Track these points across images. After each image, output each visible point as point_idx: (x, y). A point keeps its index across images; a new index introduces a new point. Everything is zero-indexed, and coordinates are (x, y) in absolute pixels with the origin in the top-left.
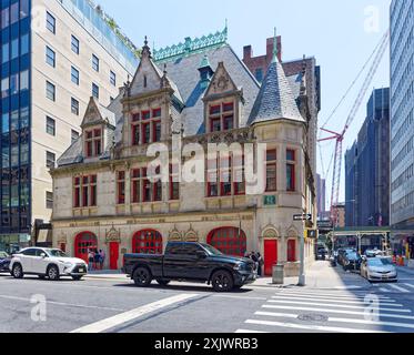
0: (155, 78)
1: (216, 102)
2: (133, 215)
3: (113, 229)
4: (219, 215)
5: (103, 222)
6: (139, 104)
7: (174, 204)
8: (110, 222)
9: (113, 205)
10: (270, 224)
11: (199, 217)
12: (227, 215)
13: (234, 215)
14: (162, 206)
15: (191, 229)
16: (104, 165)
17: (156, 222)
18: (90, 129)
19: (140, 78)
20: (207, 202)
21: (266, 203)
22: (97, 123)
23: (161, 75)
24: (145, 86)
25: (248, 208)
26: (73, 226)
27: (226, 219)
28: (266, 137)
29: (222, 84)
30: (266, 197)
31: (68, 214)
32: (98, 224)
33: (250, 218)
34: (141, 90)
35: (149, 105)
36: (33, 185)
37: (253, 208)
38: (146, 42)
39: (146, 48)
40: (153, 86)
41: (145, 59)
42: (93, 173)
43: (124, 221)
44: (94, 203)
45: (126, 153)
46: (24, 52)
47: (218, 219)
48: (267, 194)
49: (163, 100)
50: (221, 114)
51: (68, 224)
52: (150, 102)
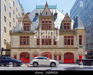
0: (50, 13)
1: (65, 22)
2: (42, 48)
3: (36, 52)
4: (67, 49)
5: (31, 50)
8: (35, 50)
9: (36, 45)
10: (81, 52)
11: (62, 50)
13: (72, 49)
15: (60, 53)
17: (50, 50)
18: (25, 23)
19: (45, 12)
20: (64, 46)
21: (80, 47)
24: (47, 14)
25: (75, 48)
26: (20, 50)
27: (69, 51)
28: (80, 32)
29: (67, 18)
30: (80, 46)
31: (18, 47)
32: (30, 50)
33: (75, 50)
34: (45, 15)
35: (48, 20)
37: (77, 48)
38: (47, 3)
39: (47, 4)
42: (28, 36)
43: (40, 50)
47: (67, 50)
48: (80, 45)
49: (52, 19)
50: (67, 25)
51: (18, 50)
52: (48, 19)
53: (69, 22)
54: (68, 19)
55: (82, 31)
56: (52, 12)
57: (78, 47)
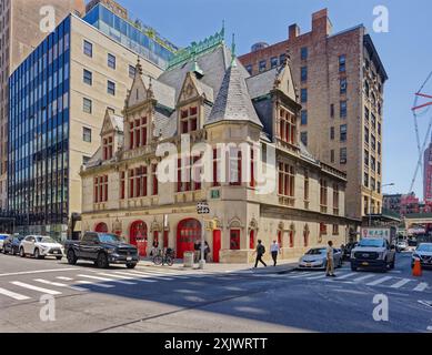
0: (143, 90)
1: (185, 108)
2: (129, 209)
3: (117, 220)
4: (183, 208)
5: (111, 215)
6: (133, 114)
7: (155, 198)
8: (115, 214)
9: (117, 200)
11: (170, 210)
12: (189, 208)
14: (147, 200)
16: (112, 167)
17: (143, 214)
18: (106, 137)
21: (212, 196)
22: (110, 132)
23: (147, 87)
26: (93, 217)
27: (187, 212)
29: (189, 91)
30: (213, 192)
31: (91, 208)
32: (108, 216)
34: (135, 102)
35: (139, 115)
36: (70, 185)
39: (138, 65)
40: (142, 98)
41: (137, 75)
42: (106, 174)
43: (124, 214)
44: (106, 200)
45: (125, 156)
46: (66, 77)
47: (182, 212)
48: (213, 188)
49: (148, 109)
50: (189, 117)
51: (90, 216)
52: (140, 111)
53: (194, 105)
54: (191, 93)
55: (221, 133)
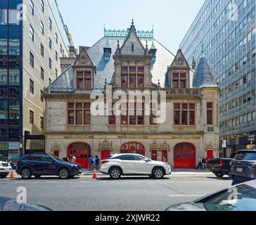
0: (140, 47)
2: (122, 133)
4: (182, 136)
5: (96, 136)
6: (128, 61)
7: (153, 127)
8: (103, 136)
9: (105, 125)
11: (170, 137)
12: (187, 136)
13: (190, 136)
14: (145, 128)
15: (165, 143)
19: (128, 44)
20: (174, 128)
26: (68, 138)
27: (185, 138)
32: (92, 137)
33: (198, 138)
35: (135, 64)
37: (202, 133)
38: (133, 23)
39: (133, 26)
40: (139, 52)
41: (133, 34)
43: (116, 136)
47: (181, 138)
48: (209, 126)
49: (147, 62)
51: (62, 136)
52: (136, 61)
55: (213, 93)
56: (147, 46)
57: (206, 131)
